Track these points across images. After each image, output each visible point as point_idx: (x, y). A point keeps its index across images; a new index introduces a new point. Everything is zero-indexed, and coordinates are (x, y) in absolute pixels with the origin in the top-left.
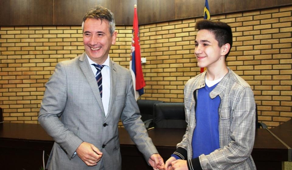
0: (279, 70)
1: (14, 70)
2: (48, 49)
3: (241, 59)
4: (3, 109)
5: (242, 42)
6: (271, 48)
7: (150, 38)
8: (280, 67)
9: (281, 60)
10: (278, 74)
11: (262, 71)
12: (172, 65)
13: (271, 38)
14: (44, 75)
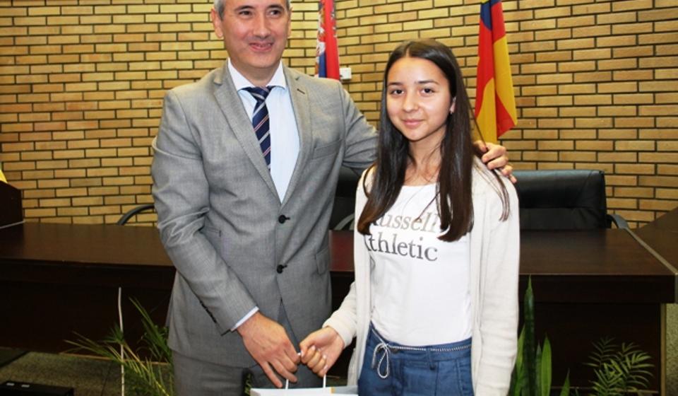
0: (654, 93)
1: (47, 99)
2: (125, 50)
3: (567, 69)
4: (23, 190)
5: (569, 30)
6: (634, 43)
7: (359, 21)
8: (655, 86)
9: (656, 71)
10: (652, 102)
11: (615, 96)
13: (634, 20)
14: (116, 110)
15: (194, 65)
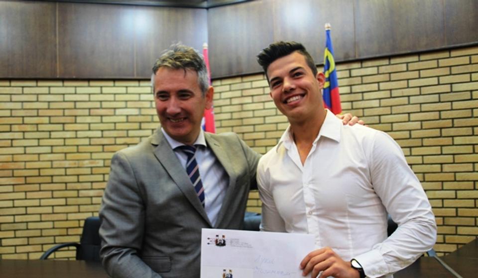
0: (454, 154)
2: (48, 122)
5: (389, 108)
6: (438, 118)
7: (231, 101)
8: (454, 150)
9: (455, 138)
10: (452, 161)
11: (424, 157)
13: (437, 100)
14: (39, 169)
15: (102, 135)
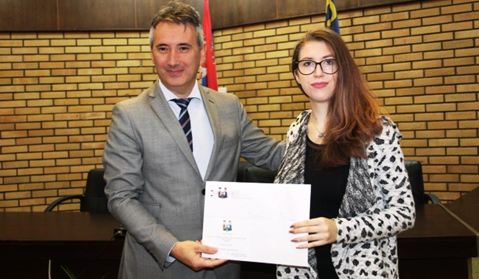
0: (456, 102)
3: (391, 86)
5: (392, 56)
6: (440, 66)
7: (232, 52)
8: (457, 97)
9: (458, 86)
10: (455, 109)
11: (427, 105)
12: (272, 100)
13: (440, 48)
14: (41, 122)
15: (104, 87)
